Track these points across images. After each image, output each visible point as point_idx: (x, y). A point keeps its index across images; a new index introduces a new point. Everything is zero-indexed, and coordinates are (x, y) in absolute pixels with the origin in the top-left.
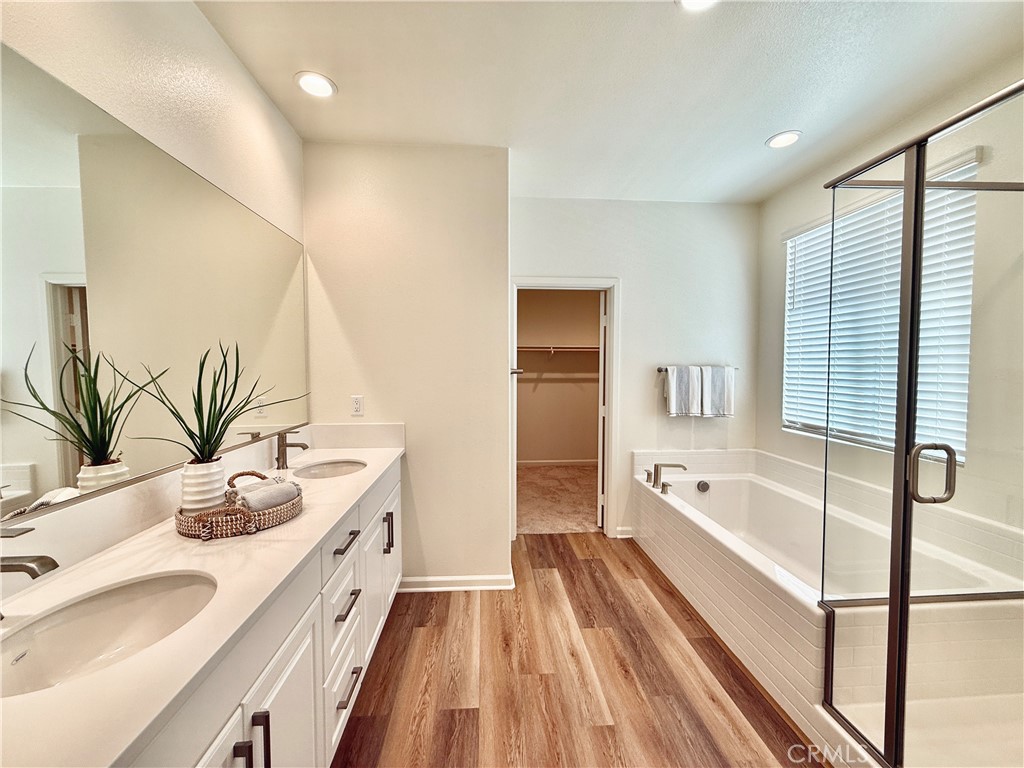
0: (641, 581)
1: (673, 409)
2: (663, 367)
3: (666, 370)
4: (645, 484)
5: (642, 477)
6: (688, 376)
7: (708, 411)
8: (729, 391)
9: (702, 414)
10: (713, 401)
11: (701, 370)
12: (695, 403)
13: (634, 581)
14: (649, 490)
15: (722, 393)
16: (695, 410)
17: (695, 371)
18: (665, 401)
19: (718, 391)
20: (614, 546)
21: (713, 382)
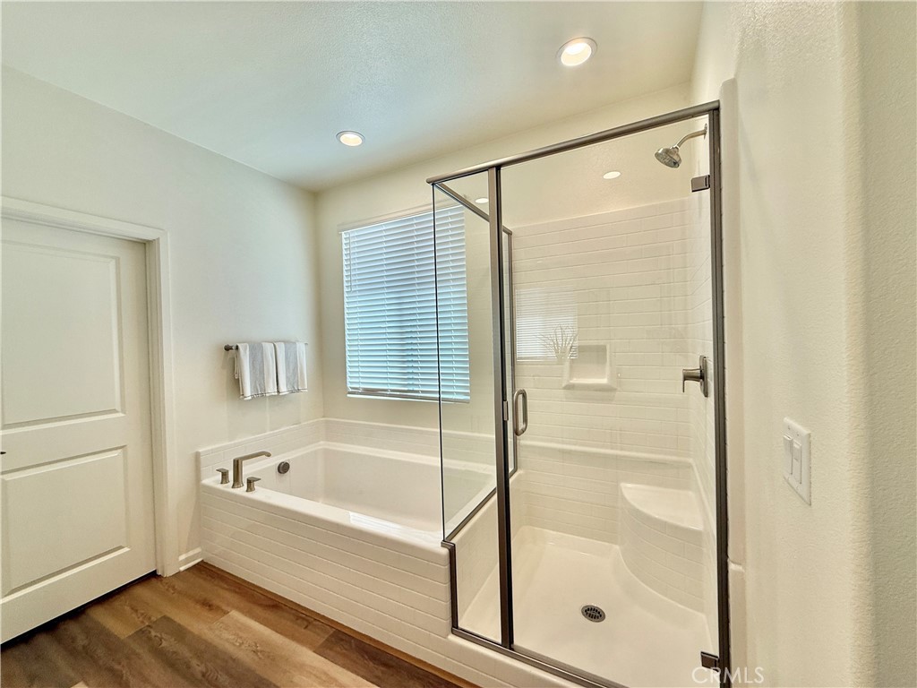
0: (235, 614)
1: (248, 391)
2: (233, 344)
3: (237, 348)
4: (221, 487)
5: (212, 480)
6: (262, 353)
7: (283, 388)
8: (301, 365)
9: (278, 392)
10: (287, 377)
11: (275, 346)
12: (271, 381)
13: (224, 618)
14: (229, 493)
15: (296, 367)
16: (271, 389)
17: (269, 348)
18: (236, 383)
19: (291, 367)
20: (179, 585)
21: (287, 358)
